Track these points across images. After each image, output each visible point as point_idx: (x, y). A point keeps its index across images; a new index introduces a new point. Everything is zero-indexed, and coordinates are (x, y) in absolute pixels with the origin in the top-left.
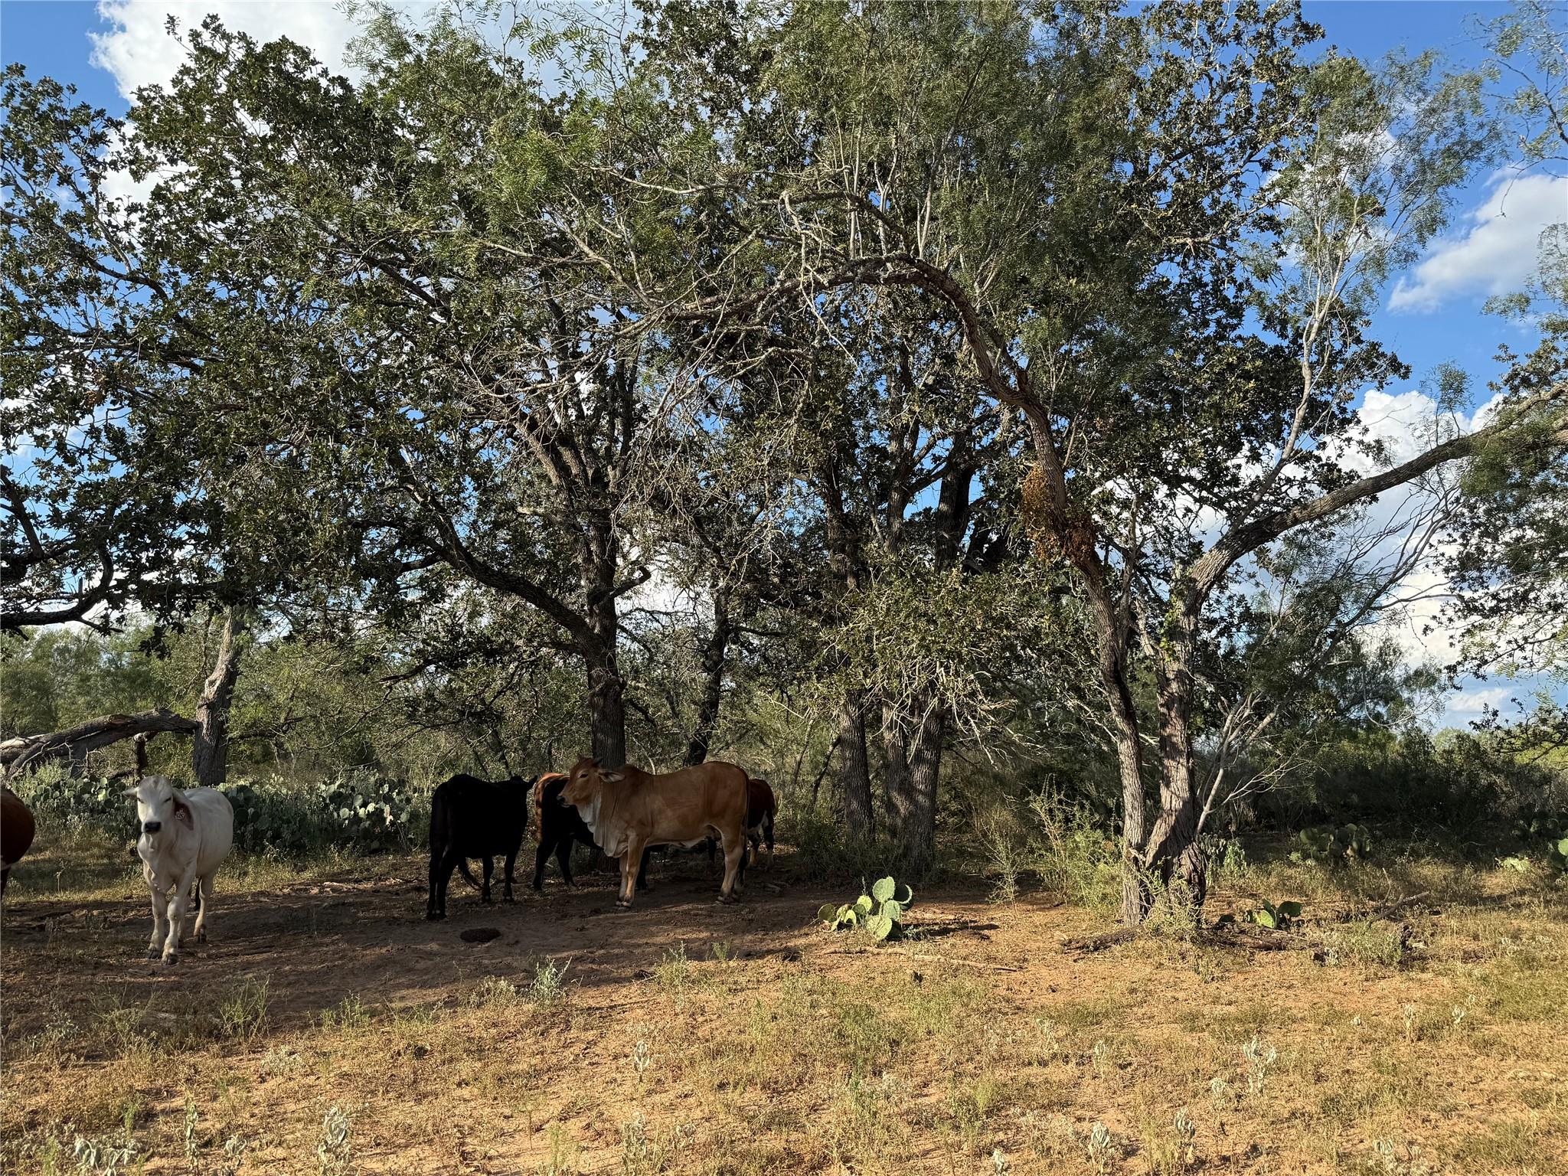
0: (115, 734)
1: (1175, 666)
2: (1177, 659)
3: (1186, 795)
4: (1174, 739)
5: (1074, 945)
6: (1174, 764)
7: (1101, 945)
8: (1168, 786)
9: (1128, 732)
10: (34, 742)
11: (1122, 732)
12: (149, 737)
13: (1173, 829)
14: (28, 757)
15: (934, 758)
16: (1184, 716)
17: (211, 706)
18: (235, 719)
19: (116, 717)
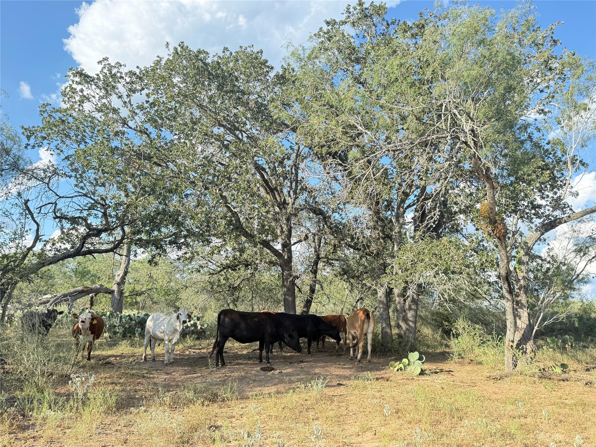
0: (83, 294)
1: (522, 274)
2: (523, 272)
3: (528, 322)
4: (522, 302)
5: (491, 378)
6: (522, 311)
7: (501, 378)
8: (520, 319)
9: (510, 299)
10: (55, 296)
11: (507, 299)
12: (95, 295)
13: (523, 335)
14: (53, 302)
15: (416, 308)
16: (526, 293)
17: (119, 284)
18: (127, 288)
19: (85, 287)
